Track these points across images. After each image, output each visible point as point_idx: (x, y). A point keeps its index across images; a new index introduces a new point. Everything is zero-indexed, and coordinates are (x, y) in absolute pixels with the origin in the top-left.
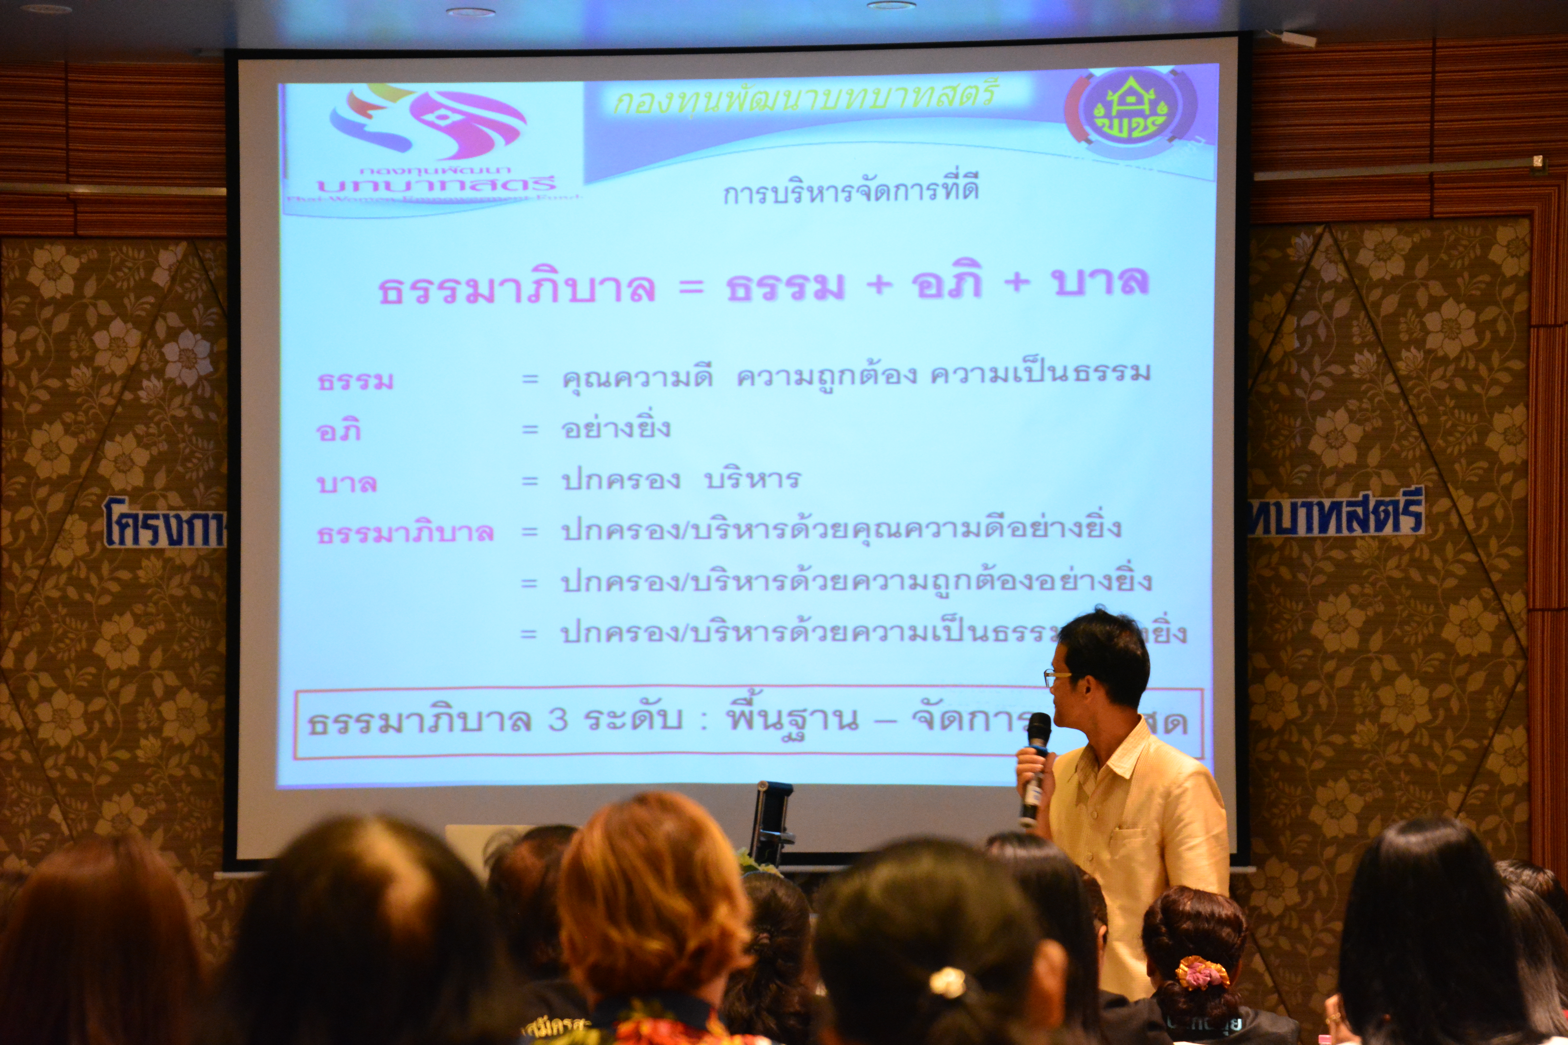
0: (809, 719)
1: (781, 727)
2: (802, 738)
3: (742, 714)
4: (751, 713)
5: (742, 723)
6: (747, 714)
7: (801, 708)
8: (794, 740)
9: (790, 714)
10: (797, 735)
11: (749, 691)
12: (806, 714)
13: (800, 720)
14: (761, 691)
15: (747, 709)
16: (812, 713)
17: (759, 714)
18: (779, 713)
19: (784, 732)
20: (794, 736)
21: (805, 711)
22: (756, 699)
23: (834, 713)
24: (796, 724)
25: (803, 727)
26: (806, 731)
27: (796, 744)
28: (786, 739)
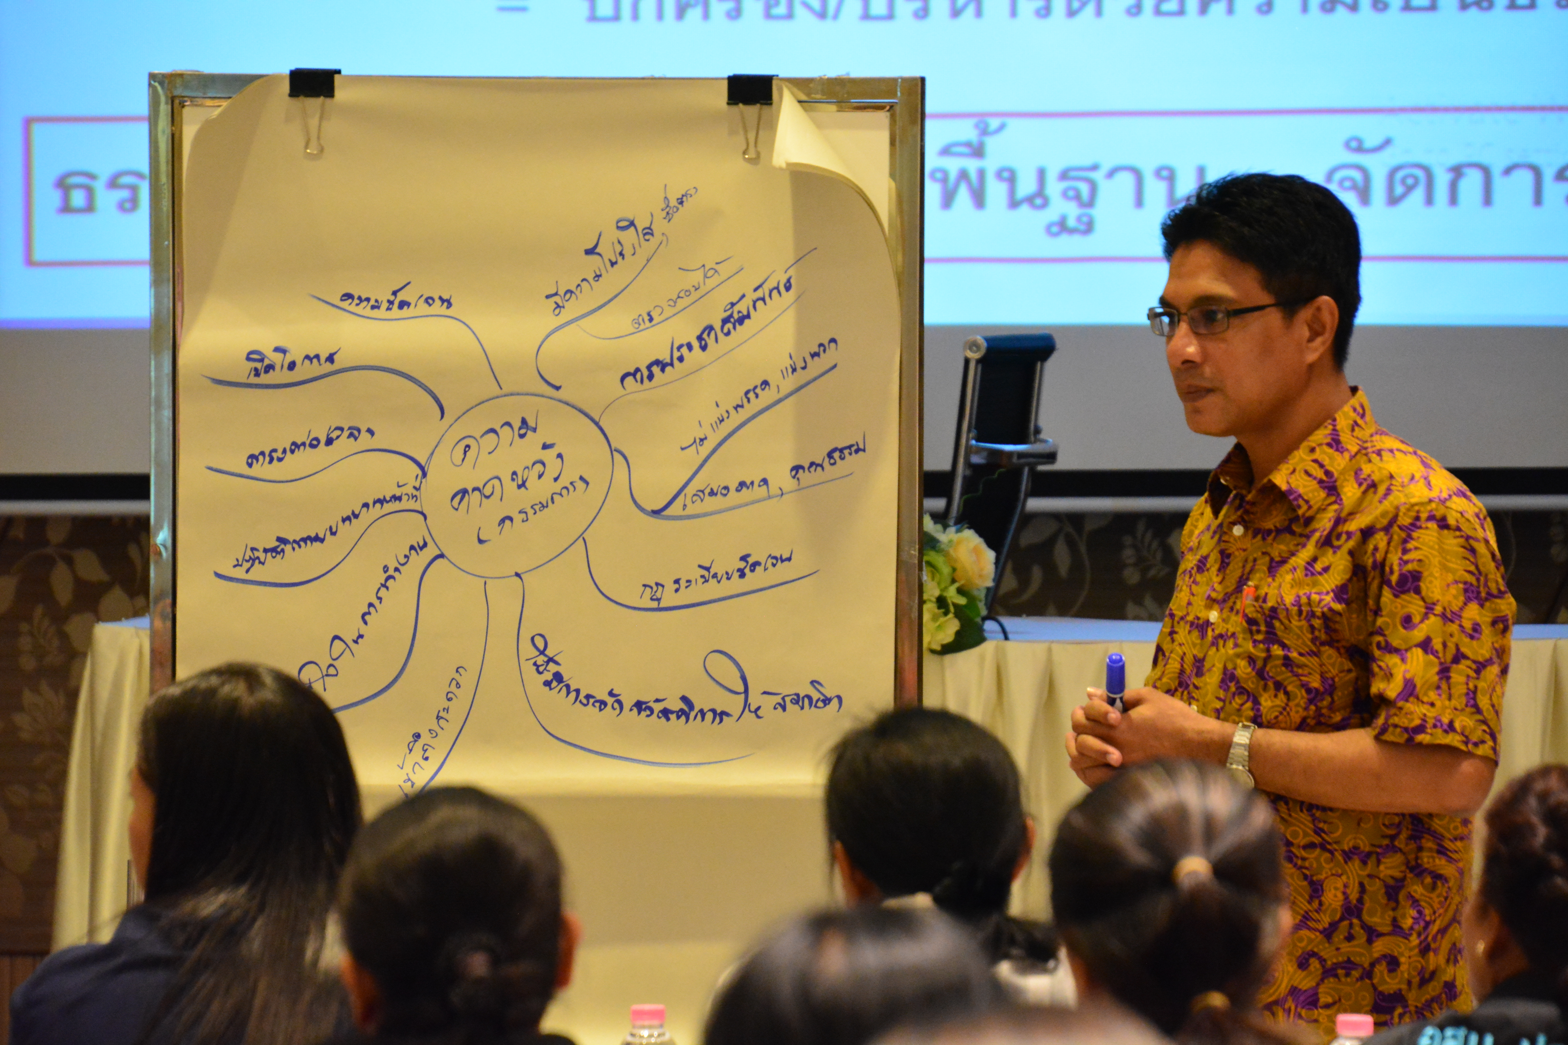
0: (1105, 188)
1: (1045, 204)
2: (1088, 228)
3: (963, 175)
4: (981, 173)
5: (963, 196)
6: (973, 176)
7: (1087, 162)
8: (1072, 231)
9: (1064, 176)
10: (1079, 219)
11: (976, 126)
12: (1098, 176)
13: (1084, 188)
14: (1002, 127)
15: (972, 165)
16: (1111, 174)
17: (999, 175)
18: (1041, 174)
19: (1051, 214)
20: (1071, 223)
21: (1095, 168)
22: (991, 143)
23: (1158, 173)
24: (1077, 197)
25: (1091, 204)
26: (1098, 213)
27: (1076, 239)
28: (1055, 229)
